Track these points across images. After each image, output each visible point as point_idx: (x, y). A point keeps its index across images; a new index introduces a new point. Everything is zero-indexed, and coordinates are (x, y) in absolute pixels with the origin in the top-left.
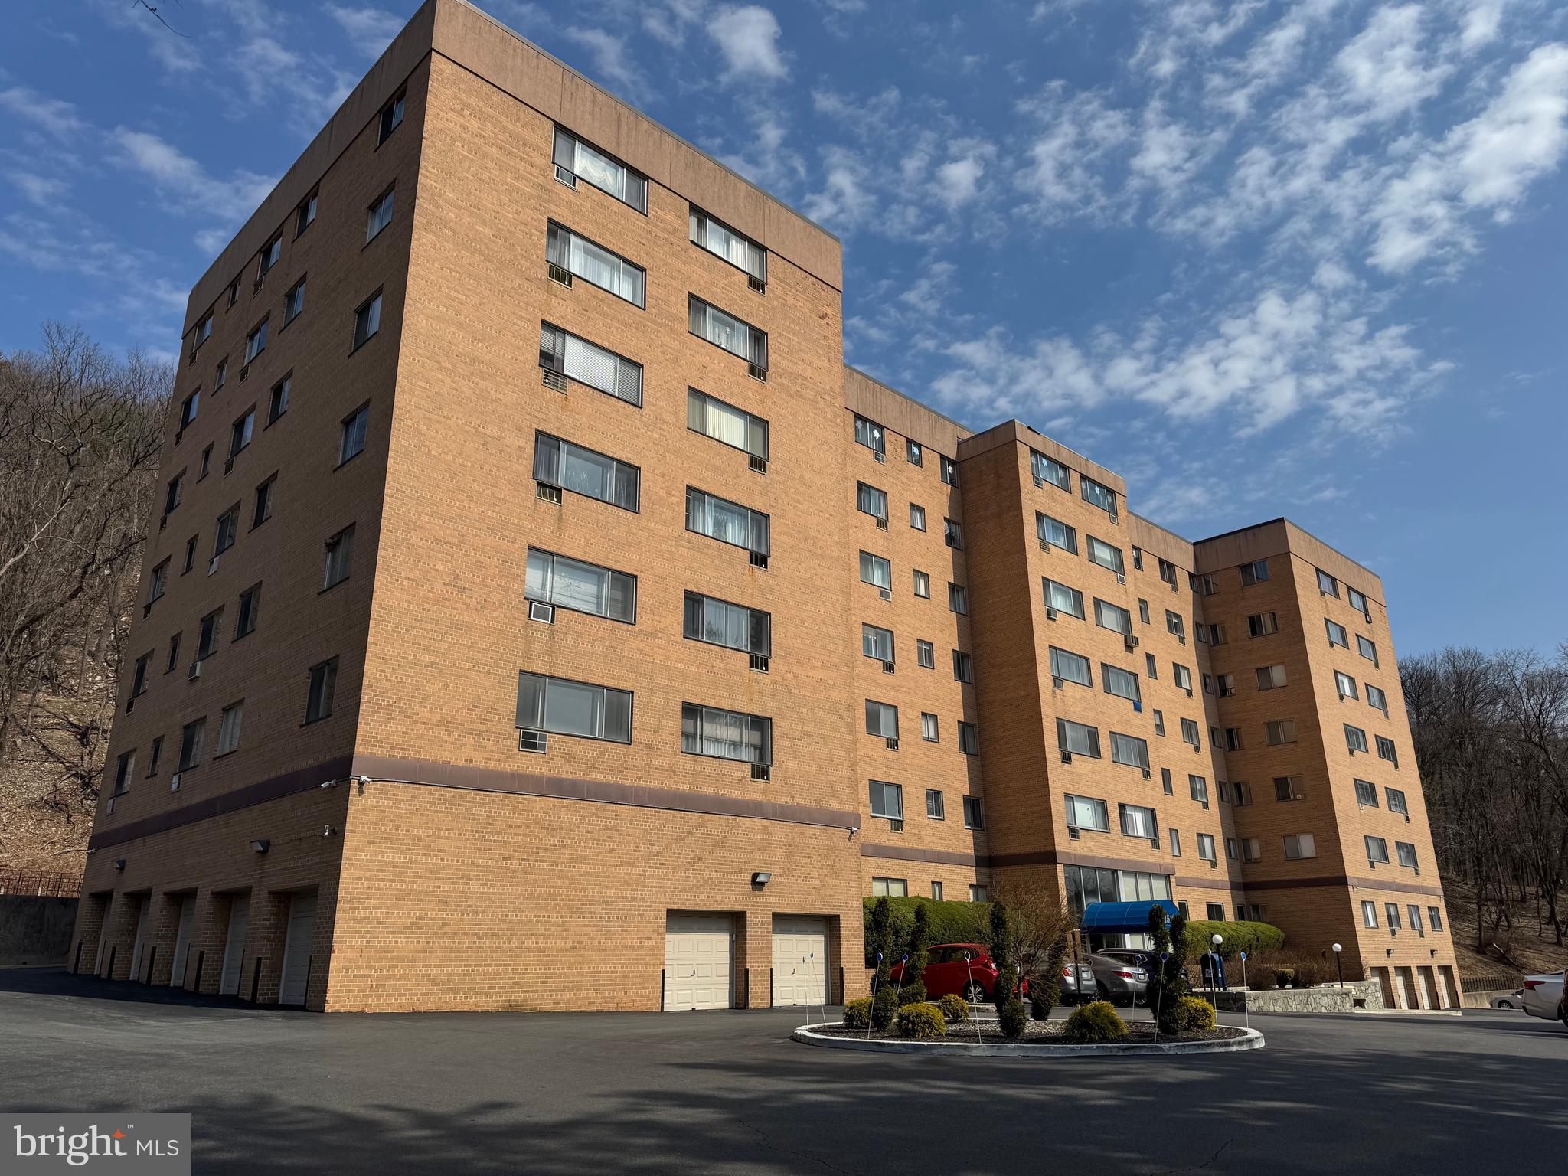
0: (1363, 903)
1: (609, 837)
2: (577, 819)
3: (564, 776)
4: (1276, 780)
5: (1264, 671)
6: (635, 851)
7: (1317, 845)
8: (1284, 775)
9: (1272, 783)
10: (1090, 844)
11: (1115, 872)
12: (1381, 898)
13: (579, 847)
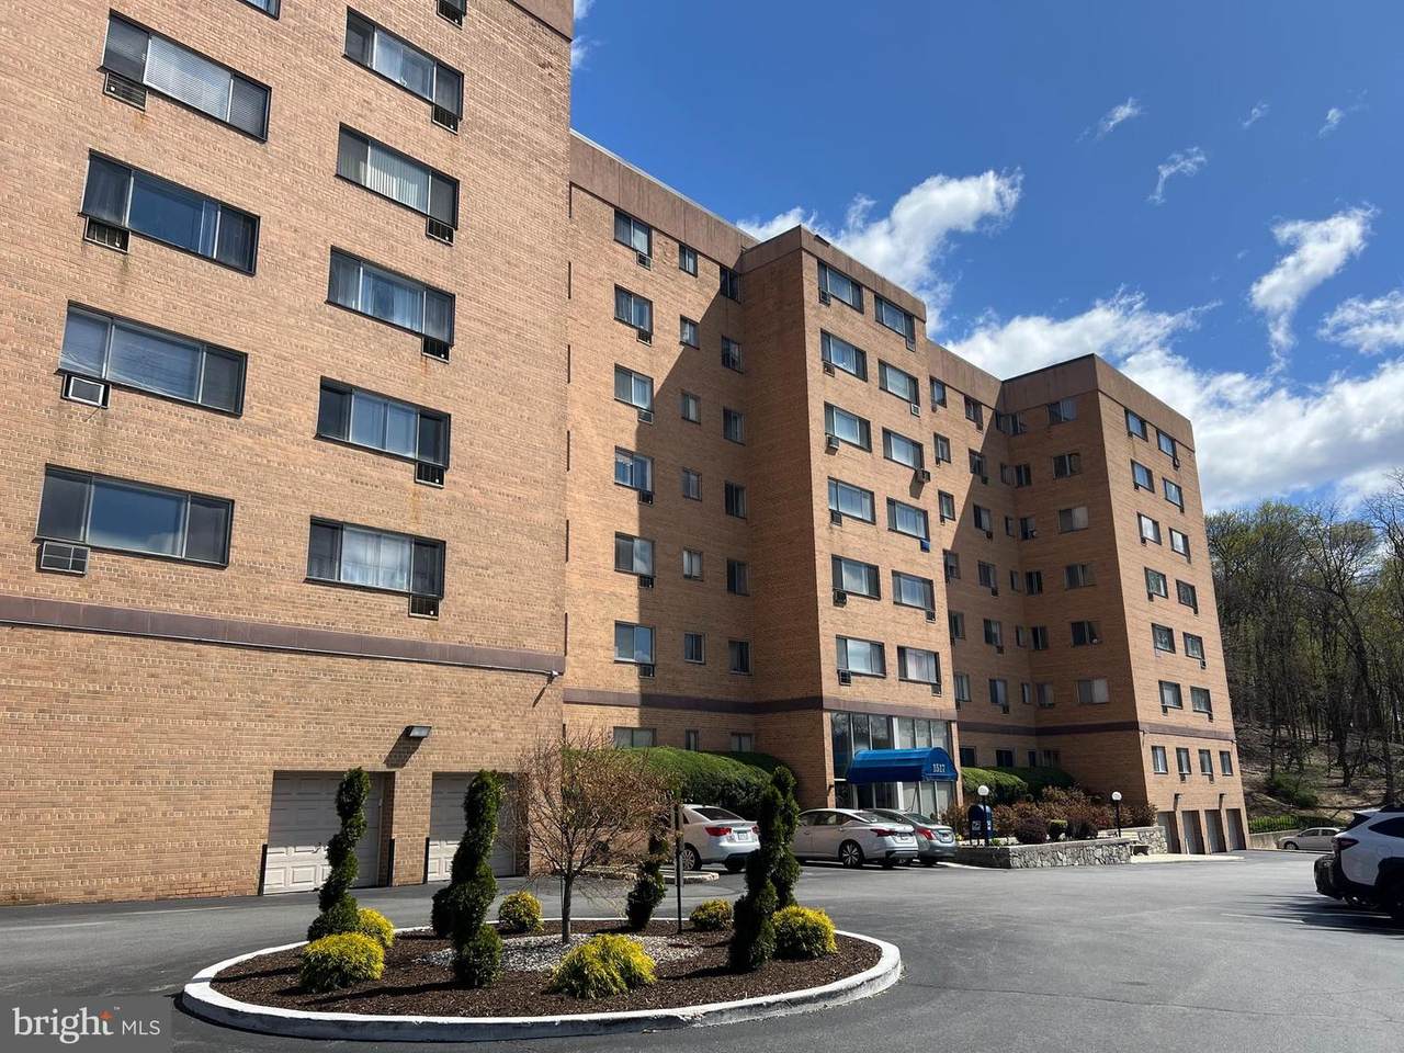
0: (1154, 748)
1: (187, 683)
2: (133, 660)
3: (116, 605)
4: (1073, 624)
5: (1067, 513)
6: (226, 700)
7: (1110, 690)
8: (1081, 620)
9: (1068, 628)
10: (863, 688)
11: (889, 719)
12: (1171, 744)
13: (136, 695)
